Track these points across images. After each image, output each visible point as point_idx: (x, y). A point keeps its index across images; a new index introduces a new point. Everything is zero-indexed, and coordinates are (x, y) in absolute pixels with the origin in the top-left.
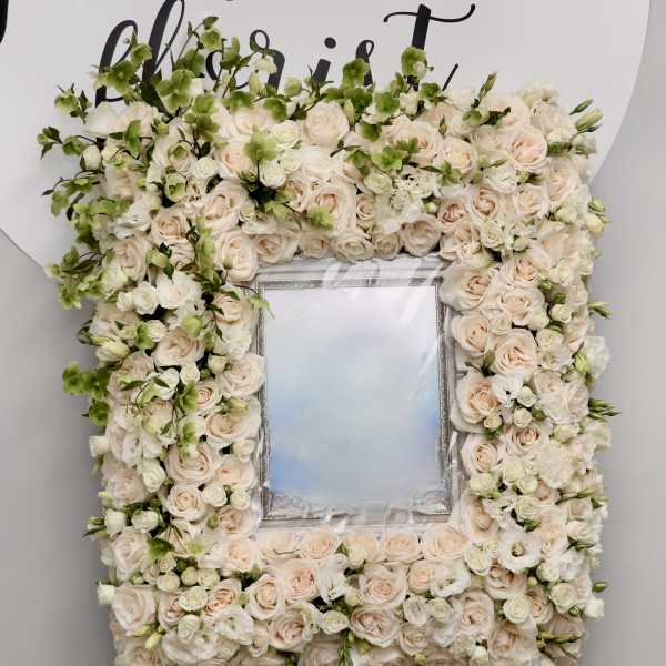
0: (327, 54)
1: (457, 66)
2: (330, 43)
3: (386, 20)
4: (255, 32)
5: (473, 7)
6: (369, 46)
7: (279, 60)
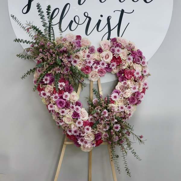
0: (101, 18)
1: (129, 23)
2: (102, 16)
3: (114, 12)
4: (85, 12)
5: (133, 10)
6: (110, 17)
7: (90, 19)
